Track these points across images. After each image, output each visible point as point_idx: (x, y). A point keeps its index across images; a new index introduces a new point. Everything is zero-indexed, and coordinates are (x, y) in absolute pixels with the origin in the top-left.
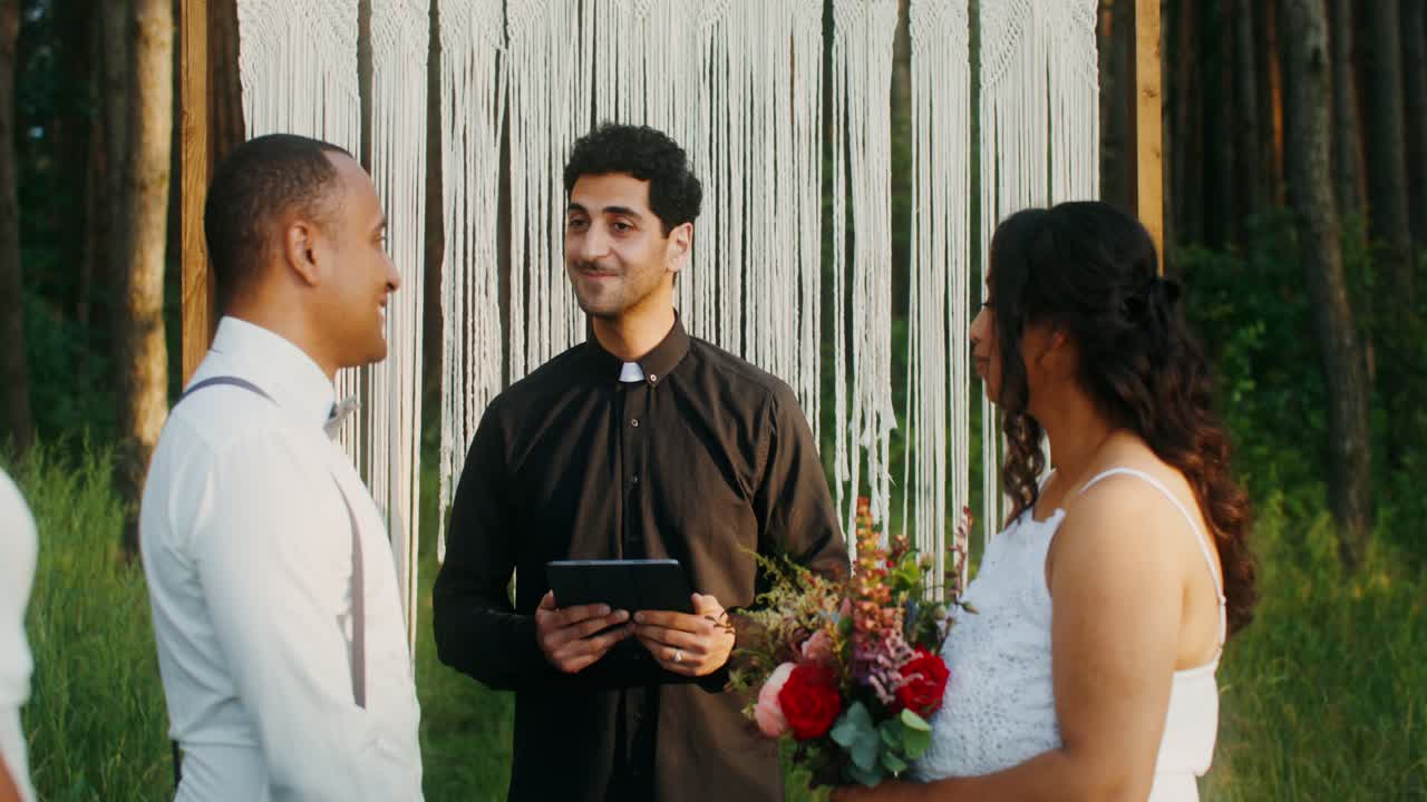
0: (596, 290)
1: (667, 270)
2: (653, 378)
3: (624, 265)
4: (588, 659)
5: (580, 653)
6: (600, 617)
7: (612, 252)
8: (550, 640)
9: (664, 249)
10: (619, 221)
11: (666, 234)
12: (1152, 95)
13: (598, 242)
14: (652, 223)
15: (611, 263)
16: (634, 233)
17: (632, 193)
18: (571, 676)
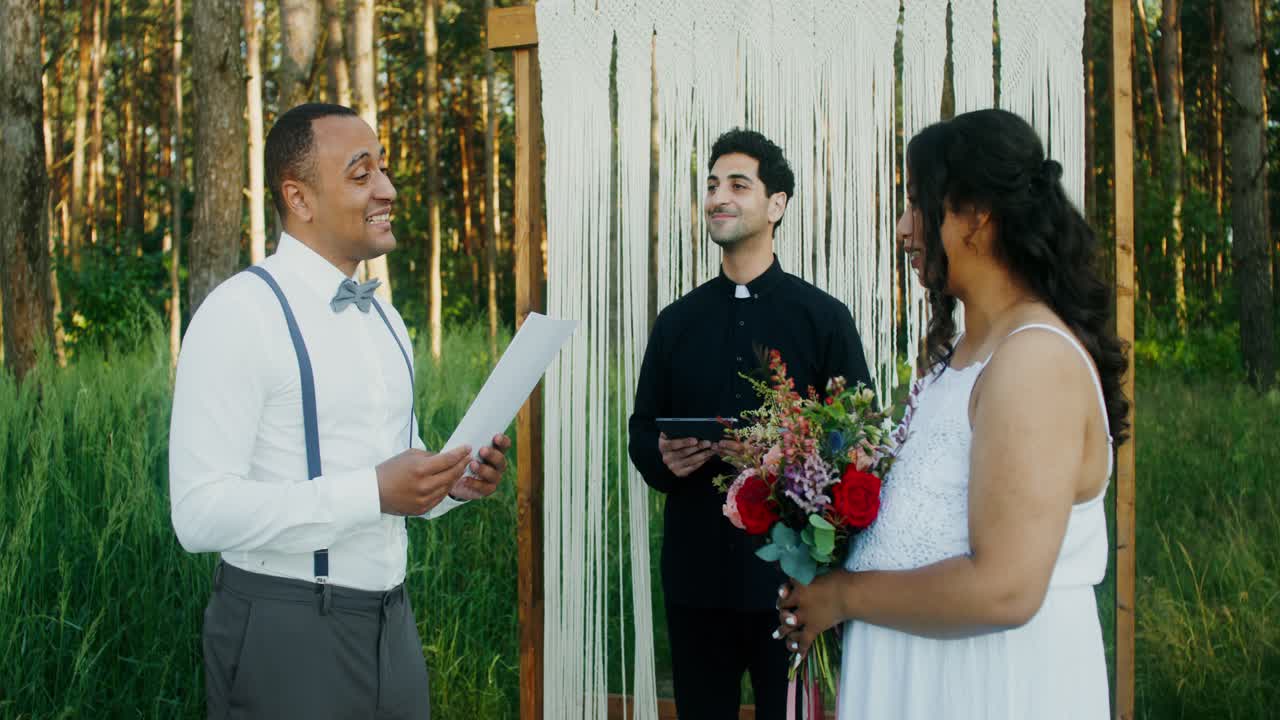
0: (719, 225)
1: (769, 222)
2: (756, 296)
3: (739, 208)
4: (689, 469)
5: (685, 466)
6: (693, 446)
7: (732, 202)
8: (666, 458)
9: (766, 206)
10: (737, 183)
11: (769, 195)
12: (1125, 95)
13: (723, 194)
14: (759, 187)
15: (731, 208)
16: (746, 191)
17: (747, 166)
18: (682, 479)
